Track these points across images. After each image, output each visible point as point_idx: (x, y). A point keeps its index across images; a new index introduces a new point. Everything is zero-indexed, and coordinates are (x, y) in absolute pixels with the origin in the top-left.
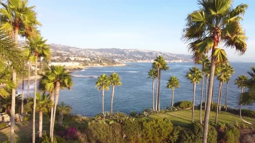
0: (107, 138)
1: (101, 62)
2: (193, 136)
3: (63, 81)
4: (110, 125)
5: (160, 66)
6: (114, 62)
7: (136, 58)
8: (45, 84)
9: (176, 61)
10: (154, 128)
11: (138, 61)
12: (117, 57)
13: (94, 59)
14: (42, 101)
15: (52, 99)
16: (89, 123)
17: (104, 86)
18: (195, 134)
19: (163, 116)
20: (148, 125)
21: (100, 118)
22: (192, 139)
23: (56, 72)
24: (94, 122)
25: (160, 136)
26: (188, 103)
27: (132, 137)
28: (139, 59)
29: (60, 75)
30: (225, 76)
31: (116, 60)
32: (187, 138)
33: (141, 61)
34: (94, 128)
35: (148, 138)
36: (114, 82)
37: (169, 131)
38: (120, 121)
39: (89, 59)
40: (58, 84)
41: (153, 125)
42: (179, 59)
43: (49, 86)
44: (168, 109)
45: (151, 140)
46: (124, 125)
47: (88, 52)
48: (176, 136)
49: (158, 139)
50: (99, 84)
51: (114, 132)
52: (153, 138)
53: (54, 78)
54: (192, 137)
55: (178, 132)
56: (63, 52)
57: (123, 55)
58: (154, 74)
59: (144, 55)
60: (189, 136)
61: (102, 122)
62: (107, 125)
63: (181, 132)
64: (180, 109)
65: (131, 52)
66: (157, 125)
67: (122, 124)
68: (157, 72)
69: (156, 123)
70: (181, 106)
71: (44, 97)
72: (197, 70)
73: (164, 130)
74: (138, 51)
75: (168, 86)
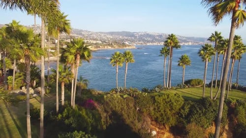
0: (122, 109)
1: (112, 44)
2: (204, 110)
3: (83, 54)
4: (124, 99)
5: (172, 44)
6: (124, 45)
7: (146, 40)
8: (66, 57)
9: (186, 44)
10: (166, 102)
11: (148, 44)
12: (127, 40)
13: (105, 42)
14: (64, 72)
15: (73, 71)
16: (105, 97)
17: (118, 63)
18: (206, 109)
19: (174, 92)
20: (160, 100)
21: (114, 92)
22: (202, 113)
23: (76, 45)
24: (109, 95)
25: (171, 109)
26: (199, 81)
27: (145, 110)
28: (148, 42)
29: (80, 48)
30: (238, 53)
31: (127, 43)
32: (197, 111)
33: (151, 44)
34: (110, 101)
35: (159, 111)
36: (127, 60)
37: (180, 105)
38: (133, 95)
39: (100, 42)
40: (79, 57)
41: (165, 99)
42: (188, 42)
43: (71, 58)
44: (179, 86)
45: (163, 113)
46: (137, 99)
47: (99, 35)
48: (187, 110)
49: (169, 112)
50: (113, 61)
51: (128, 105)
52: (165, 111)
53: (75, 51)
54: (202, 111)
55: (189, 106)
56: (76, 35)
57: (133, 38)
58: (166, 52)
59: (153, 38)
60: (200, 110)
61: (117, 96)
62: (121, 98)
63: (192, 107)
64: (190, 86)
65: (141, 35)
66: (169, 100)
67: (135, 97)
68: (168, 50)
69: (168, 98)
70: (192, 84)
71: (65, 69)
72: (210, 47)
73: (175, 104)
74: (148, 34)
75: (179, 65)
